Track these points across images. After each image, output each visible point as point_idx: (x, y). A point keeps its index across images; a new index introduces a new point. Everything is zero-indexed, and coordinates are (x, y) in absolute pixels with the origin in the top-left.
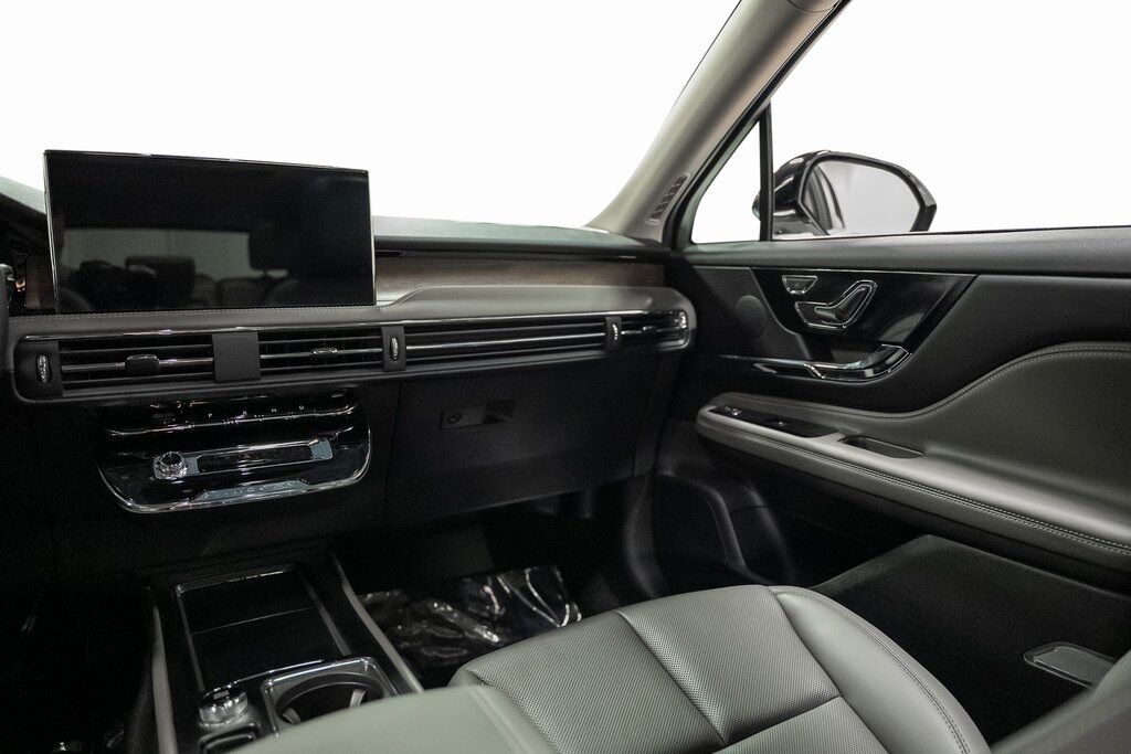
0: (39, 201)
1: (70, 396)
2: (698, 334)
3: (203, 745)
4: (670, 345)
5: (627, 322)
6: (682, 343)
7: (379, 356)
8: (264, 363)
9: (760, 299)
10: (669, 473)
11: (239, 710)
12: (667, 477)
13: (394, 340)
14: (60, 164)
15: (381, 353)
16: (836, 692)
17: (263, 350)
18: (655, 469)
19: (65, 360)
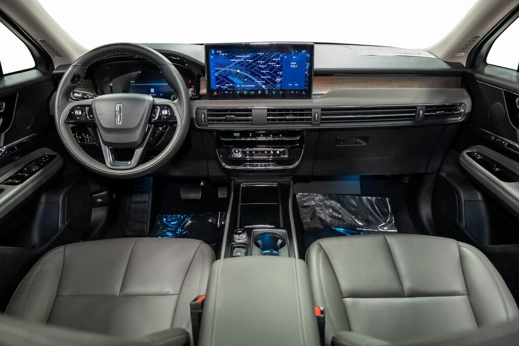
0: (202, 59)
1: (210, 127)
2: (470, 116)
3: (232, 245)
4: (453, 120)
5: (428, 108)
6: (460, 119)
7: (310, 119)
8: (268, 120)
9: (504, 105)
10: (443, 175)
11: (244, 237)
12: (441, 176)
13: (316, 114)
14: (209, 48)
15: (311, 118)
16: (466, 293)
17: (269, 115)
18: (440, 170)
19: (209, 115)
